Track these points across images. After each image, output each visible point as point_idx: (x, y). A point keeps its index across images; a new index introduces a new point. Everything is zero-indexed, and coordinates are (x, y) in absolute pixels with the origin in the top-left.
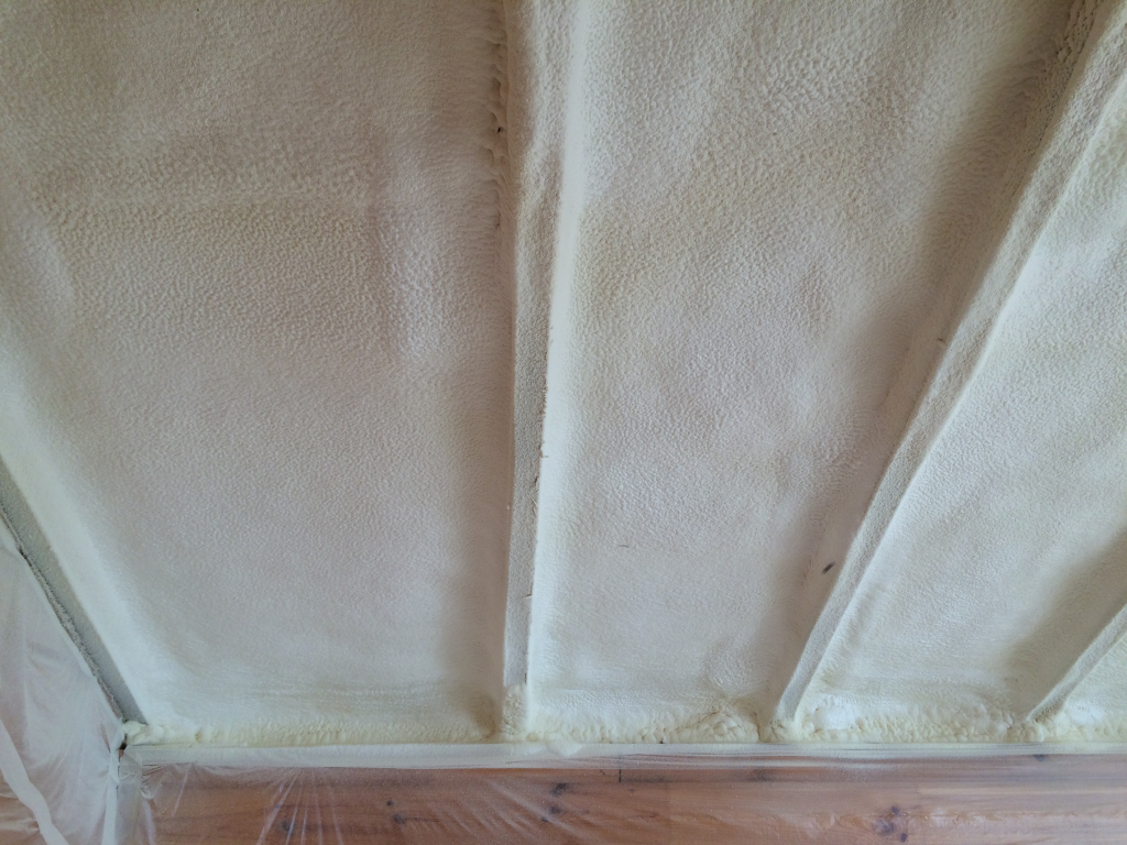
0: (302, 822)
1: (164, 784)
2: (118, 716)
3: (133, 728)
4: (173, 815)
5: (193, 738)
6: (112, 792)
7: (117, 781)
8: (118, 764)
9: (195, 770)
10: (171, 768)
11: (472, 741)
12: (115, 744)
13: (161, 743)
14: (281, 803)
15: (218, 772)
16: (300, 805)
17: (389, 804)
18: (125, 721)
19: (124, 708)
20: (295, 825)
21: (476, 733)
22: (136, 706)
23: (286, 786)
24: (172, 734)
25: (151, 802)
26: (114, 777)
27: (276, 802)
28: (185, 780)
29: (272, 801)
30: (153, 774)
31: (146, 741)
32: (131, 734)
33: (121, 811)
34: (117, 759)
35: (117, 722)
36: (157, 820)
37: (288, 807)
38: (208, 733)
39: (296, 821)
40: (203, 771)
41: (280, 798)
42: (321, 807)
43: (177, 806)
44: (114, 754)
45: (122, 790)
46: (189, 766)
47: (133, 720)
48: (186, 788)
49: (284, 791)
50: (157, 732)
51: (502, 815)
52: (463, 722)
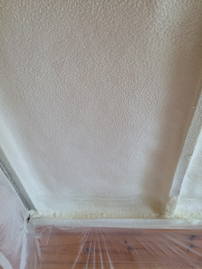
0: (94, 248)
1: (43, 233)
2: (26, 208)
3: (32, 212)
4: (47, 245)
5: (52, 216)
6: (25, 236)
7: (27, 231)
8: (27, 225)
9: (54, 228)
10: (45, 227)
11: (152, 218)
12: (26, 218)
13: (42, 217)
14: (85, 241)
15: (62, 229)
16: (92, 242)
17: (126, 242)
18: (29, 210)
19: (29, 205)
20: (91, 250)
21: (153, 215)
22: (32, 204)
23: (87, 234)
24: (45, 214)
25: (39, 240)
26: (25, 230)
27: (83, 240)
28: (51, 231)
29: (82, 240)
30: (39, 229)
31: (36, 217)
32: (31, 214)
33: (28, 243)
34: (26, 224)
35: (26, 210)
36: (41, 247)
37: (88, 242)
38: (58, 214)
39: (91, 248)
40: (57, 228)
41: (85, 238)
42: (100, 242)
43: (48, 241)
44: (25, 222)
45: (29, 235)
46: (52, 226)
47: (32, 209)
48: (51, 234)
49: (86, 236)
50: (40, 213)
51: (171, 248)
52: (148, 211)
